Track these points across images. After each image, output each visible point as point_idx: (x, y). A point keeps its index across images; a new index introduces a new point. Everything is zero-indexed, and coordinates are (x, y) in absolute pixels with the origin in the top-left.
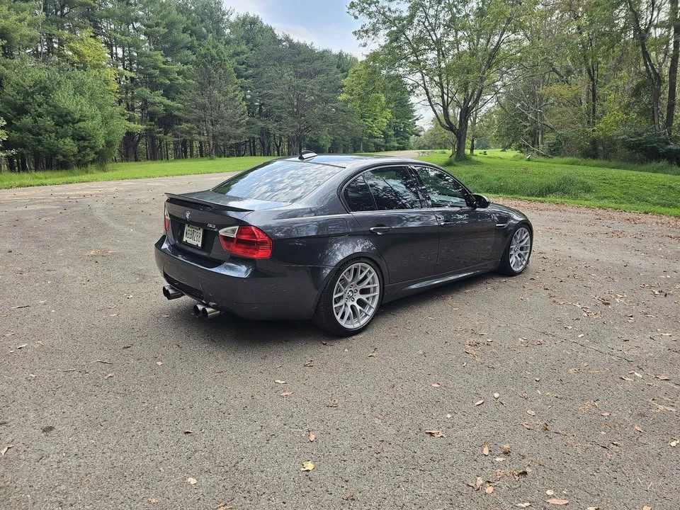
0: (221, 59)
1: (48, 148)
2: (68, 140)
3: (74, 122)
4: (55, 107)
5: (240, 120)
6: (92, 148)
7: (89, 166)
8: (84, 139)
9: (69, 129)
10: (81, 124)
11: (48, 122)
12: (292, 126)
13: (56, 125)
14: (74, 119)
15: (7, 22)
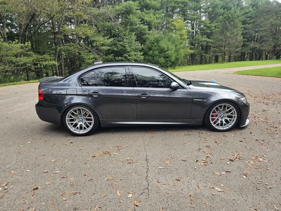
0: (233, 18)
1: (156, 62)
2: (162, 59)
3: (165, 52)
4: (160, 47)
5: (239, 44)
6: (170, 61)
7: (169, 67)
8: (168, 58)
9: (163, 54)
10: (167, 52)
11: (156, 53)
12: (270, 45)
13: (159, 53)
14: (165, 51)
15: (151, 19)
